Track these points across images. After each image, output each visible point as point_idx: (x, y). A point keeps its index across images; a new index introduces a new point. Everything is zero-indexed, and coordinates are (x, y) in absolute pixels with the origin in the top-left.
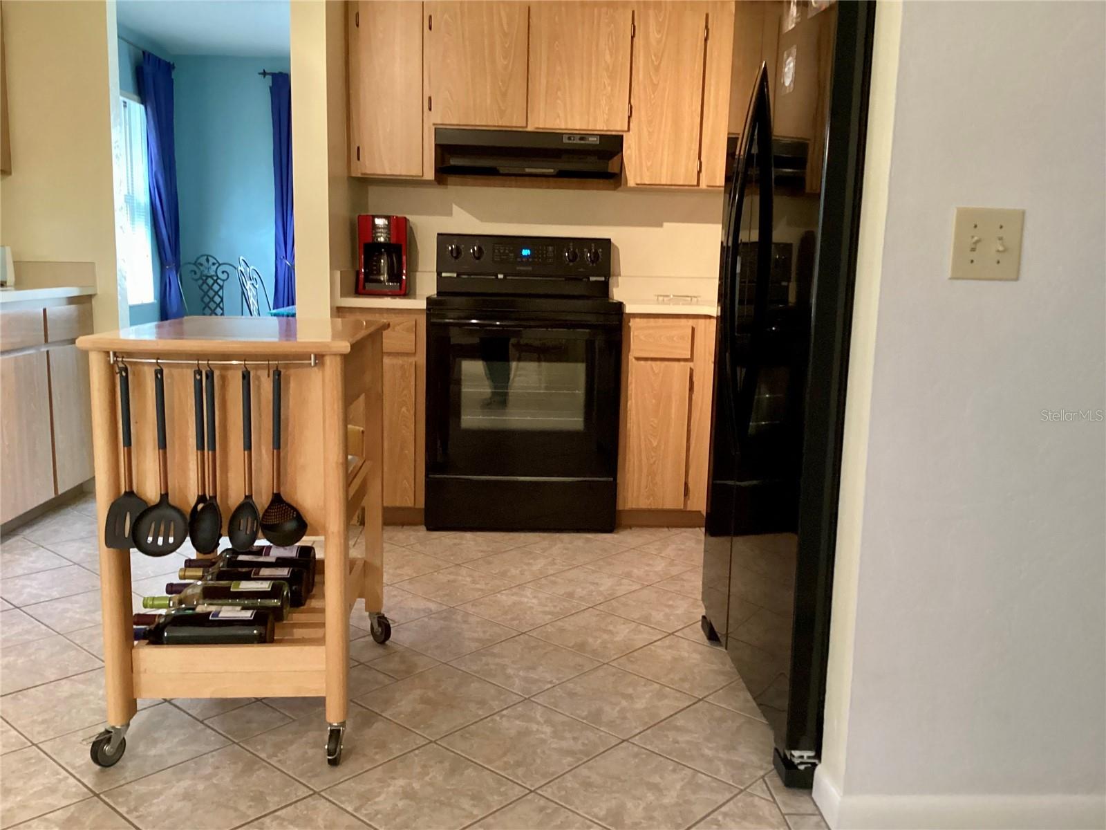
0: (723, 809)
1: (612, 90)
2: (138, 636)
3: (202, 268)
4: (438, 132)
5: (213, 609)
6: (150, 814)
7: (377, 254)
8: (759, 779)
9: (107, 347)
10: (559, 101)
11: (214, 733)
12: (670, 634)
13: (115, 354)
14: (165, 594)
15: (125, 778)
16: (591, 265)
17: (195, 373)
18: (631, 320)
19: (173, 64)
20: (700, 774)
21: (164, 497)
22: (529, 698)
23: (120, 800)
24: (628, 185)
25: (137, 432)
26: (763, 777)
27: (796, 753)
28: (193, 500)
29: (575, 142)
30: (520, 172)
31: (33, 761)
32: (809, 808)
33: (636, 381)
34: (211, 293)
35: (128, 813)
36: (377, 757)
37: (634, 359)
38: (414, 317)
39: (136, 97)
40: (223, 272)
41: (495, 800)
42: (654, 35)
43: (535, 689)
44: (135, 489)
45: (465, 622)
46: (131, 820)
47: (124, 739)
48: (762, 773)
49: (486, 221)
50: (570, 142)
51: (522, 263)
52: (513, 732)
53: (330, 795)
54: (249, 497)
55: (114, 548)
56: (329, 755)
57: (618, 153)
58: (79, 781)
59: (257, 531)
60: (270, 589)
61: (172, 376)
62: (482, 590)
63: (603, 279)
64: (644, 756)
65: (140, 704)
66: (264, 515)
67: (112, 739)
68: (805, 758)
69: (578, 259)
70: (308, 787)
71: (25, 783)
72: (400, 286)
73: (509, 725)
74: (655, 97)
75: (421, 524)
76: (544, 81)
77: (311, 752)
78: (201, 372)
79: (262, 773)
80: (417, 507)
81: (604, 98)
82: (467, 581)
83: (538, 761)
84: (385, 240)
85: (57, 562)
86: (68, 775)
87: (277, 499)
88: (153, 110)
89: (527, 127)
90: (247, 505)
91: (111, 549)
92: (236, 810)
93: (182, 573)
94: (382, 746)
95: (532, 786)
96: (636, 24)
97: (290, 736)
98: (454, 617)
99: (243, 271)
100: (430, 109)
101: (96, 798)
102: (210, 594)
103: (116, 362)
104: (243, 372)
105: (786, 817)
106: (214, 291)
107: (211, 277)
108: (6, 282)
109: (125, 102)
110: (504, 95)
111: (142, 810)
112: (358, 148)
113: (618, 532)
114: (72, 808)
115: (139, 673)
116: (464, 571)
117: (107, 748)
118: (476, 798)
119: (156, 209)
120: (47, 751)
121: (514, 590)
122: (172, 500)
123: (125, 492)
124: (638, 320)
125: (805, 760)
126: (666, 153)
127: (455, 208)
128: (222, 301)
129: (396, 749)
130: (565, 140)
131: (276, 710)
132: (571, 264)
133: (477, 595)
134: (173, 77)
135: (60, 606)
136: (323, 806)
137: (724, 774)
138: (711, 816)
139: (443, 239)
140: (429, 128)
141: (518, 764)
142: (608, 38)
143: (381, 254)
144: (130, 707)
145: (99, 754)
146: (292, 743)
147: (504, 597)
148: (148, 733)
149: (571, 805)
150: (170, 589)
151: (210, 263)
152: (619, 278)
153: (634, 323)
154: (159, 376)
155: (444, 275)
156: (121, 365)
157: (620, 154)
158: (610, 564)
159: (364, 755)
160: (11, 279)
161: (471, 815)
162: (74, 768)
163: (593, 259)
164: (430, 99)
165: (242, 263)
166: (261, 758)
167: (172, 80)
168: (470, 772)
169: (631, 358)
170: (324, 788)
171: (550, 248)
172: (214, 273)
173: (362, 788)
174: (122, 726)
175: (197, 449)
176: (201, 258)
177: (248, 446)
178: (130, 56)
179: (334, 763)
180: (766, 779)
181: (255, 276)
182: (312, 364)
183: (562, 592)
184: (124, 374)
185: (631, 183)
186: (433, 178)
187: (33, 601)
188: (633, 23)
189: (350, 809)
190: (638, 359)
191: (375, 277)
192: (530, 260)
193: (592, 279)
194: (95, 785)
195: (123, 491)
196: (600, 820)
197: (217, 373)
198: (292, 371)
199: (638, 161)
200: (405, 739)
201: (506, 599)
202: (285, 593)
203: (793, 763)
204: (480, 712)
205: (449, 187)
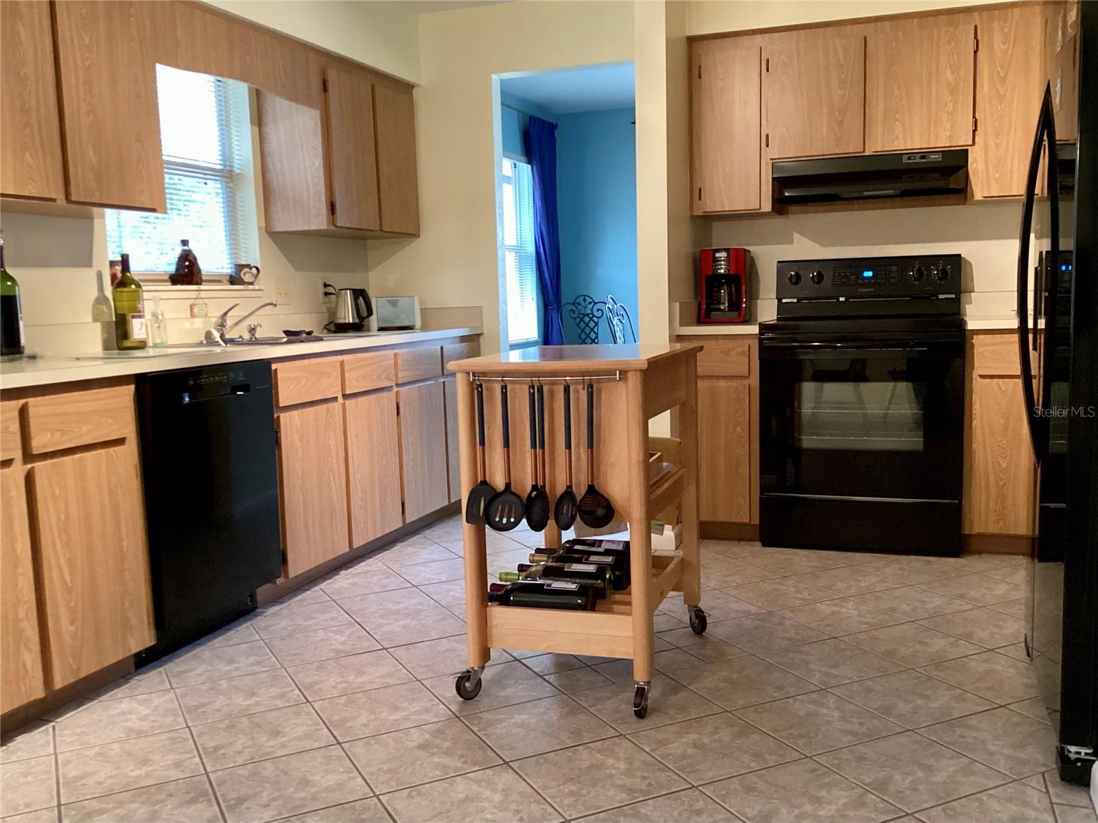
0: (990, 792)
1: (954, 106)
2: (492, 598)
3: (579, 307)
4: (774, 168)
5: (548, 582)
6: (494, 733)
7: (717, 284)
8: (1040, 773)
9: (467, 368)
10: (897, 123)
11: (550, 685)
12: (990, 650)
13: (473, 373)
14: (517, 572)
15: (480, 709)
16: (939, 282)
17: (530, 387)
18: (975, 337)
19: (556, 123)
20: (977, 764)
21: (508, 485)
22: (825, 689)
23: (475, 722)
24: (975, 199)
25: (489, 434)
26: (1043, 774)
27: (1073, 749)
28: (529, 489)
29: (915, 161)
30: (860, 195)
31: (417, 691)
32: (1085, 802)
33: (981, 400)
34: (587, 330)
35: (478, 731)
36: (677, 716)
37: (978, 378)
38: (747, 342)
39: (523, 158)
40: (598, 310)
41: (772, 759)
42: (999, 46)
43: (833, 682)
44: (487, 479)
45: (780, 624)
46: (481, 736)
47: (480, 679)
48: (1043, 769)
49: (827, 246)
50: (911, 161)
51: (864, 285)
52: (802, 713)
53: (633, 738)
54: (570, 487)
55: (472, 523)
56: (635, 707)
57: (964, 167)
58: (447, 707)
59: (576, 515)
60: (594, 571)
61: (513, 390)
62: (804, 599)
63: (954, 296)
64: (924, 744)
65: (493, 653)
66: (581, 501)
67: (471, 677)
68: (1083, 754)
69: (925, 277)
70: (617, 730)
71: (409, 705)
72: (739, 315)
73: (800, 708)
74: (1001, 109)
75: (755, 540)
76: (881, 106)
77: (623, 707)
78: (534, 386)
79: (582, 717)
80: (753, 523)
81: (946, 115)
82: (790, 591)
83: (820, 736)
84: (725, 271)
85: (446, 555)
86: (439, 702)
87: (591, 489)
88: (537, 169)
89: (864, 151)
90: (568, 493)
91: (470, 524)
92: (558, 739)
93: (531, 558)
94: (683, 709)
95: (809, 753)
96: (979, 37)
97: (609, 694)
98: (771, 619)
99: (611, 307)
100: (767, 146)
101: (457, 719)
102: (548, 572)
103: (474, 380)
104: (564, 386)
105: (1055, 806)
106: (590, 328)
107: (587, 315)
108: (414, 326)
109: (515, 164)
110: (840, 123)
111: (489, 731)
112: (700, 189)
113: (964, 557)
114: (440, 724)
115: (491, 627)
116: (791, 582)
117: (467, 684)
118: (757, 756)
119: (541, 257)
120: (427, 685)
121: (836, 602)
122: (513, 489)
123: (481, 481)
124: (982, 337)
125: (1083, 756)
126: (1016, 163)
127: (796, 235)
128: (597, 337)
129: (694, 713)
130: (905, 160)
131: (600, 674)
132: (917, 283)
133: (798, 603)
134: (556, 136)
135: (446, 587)
136: (626, 743)
137: (1002, 765)
138: (977, 795)
139: (783, 265)
140: (767, 164)
141: (801, 736)
142: (949, 56)
143: (722, 284)
144: (485, 655)
145: (461, 689)
146: (610, 698)
147: (824, 607)
148: (499, 681)
149: (841, 770)
150: (520, 568)
151: (587, 302)
152: (972, 294)
153: (977, 340)
154: (504, 390)
155: (784, 301)
156: (478, 383)
157: (965, 169)
158: (944, 585)
159: (667, 714)
160: (418, 324)
161: (749, 767)
162: (444, 698)
163: (940, 276)
164: (767, 136)
165: (611, 301)
166: (582, 706)
167: (555, 138)
168: (755, 737)
169: (975, 376)
170: (629, 732)
171: (894, 268)
172: (590, 312)
173: (659, 737)
174: (479, 668)
175: (532, 448)
176: (580, 298)
177: (568, 446)
178: (519, 122)
179: (641, 714)
180: (1046, 775)
181: (622, 312)
182: (618, 379)
183: (886, 606)
184: (480, 389)
185: (978, 196)
186: (770, 210)
187: (427, 583)
188: (976, 37)
189: (647, 749)
190: (983, 377)
191: (716, 307)
192: (873, 281)
193: (941, 297)
194: (458, 710)
195: (479, 481)
196: (866, 785)
197: (545, 389)
198: (603, 385)
199: (984, 175)
200: (705, 707)
201: (825, 608)
202: (608, 576)
203: (1070, 758)
204: (776, 694)
205: (790, 216)
